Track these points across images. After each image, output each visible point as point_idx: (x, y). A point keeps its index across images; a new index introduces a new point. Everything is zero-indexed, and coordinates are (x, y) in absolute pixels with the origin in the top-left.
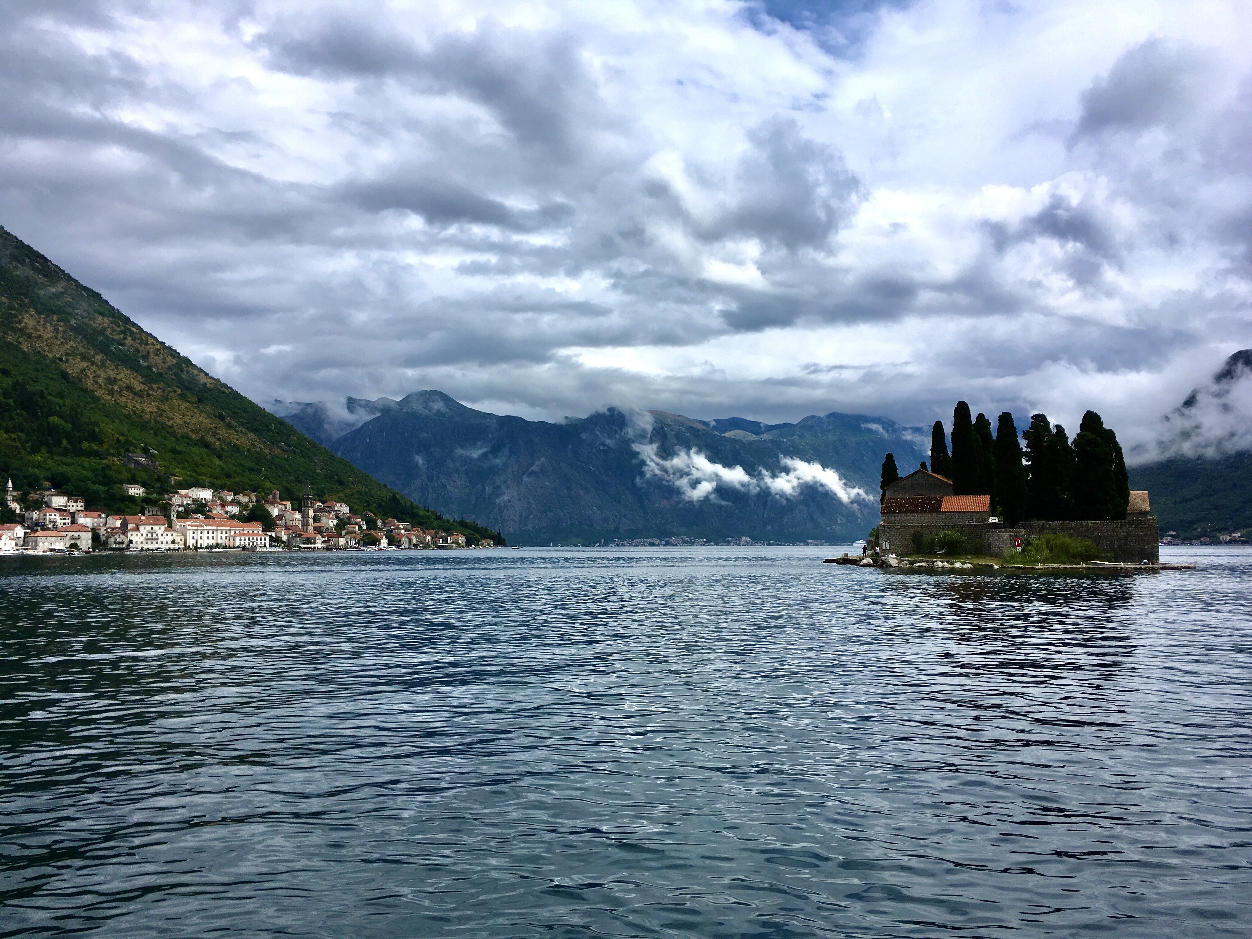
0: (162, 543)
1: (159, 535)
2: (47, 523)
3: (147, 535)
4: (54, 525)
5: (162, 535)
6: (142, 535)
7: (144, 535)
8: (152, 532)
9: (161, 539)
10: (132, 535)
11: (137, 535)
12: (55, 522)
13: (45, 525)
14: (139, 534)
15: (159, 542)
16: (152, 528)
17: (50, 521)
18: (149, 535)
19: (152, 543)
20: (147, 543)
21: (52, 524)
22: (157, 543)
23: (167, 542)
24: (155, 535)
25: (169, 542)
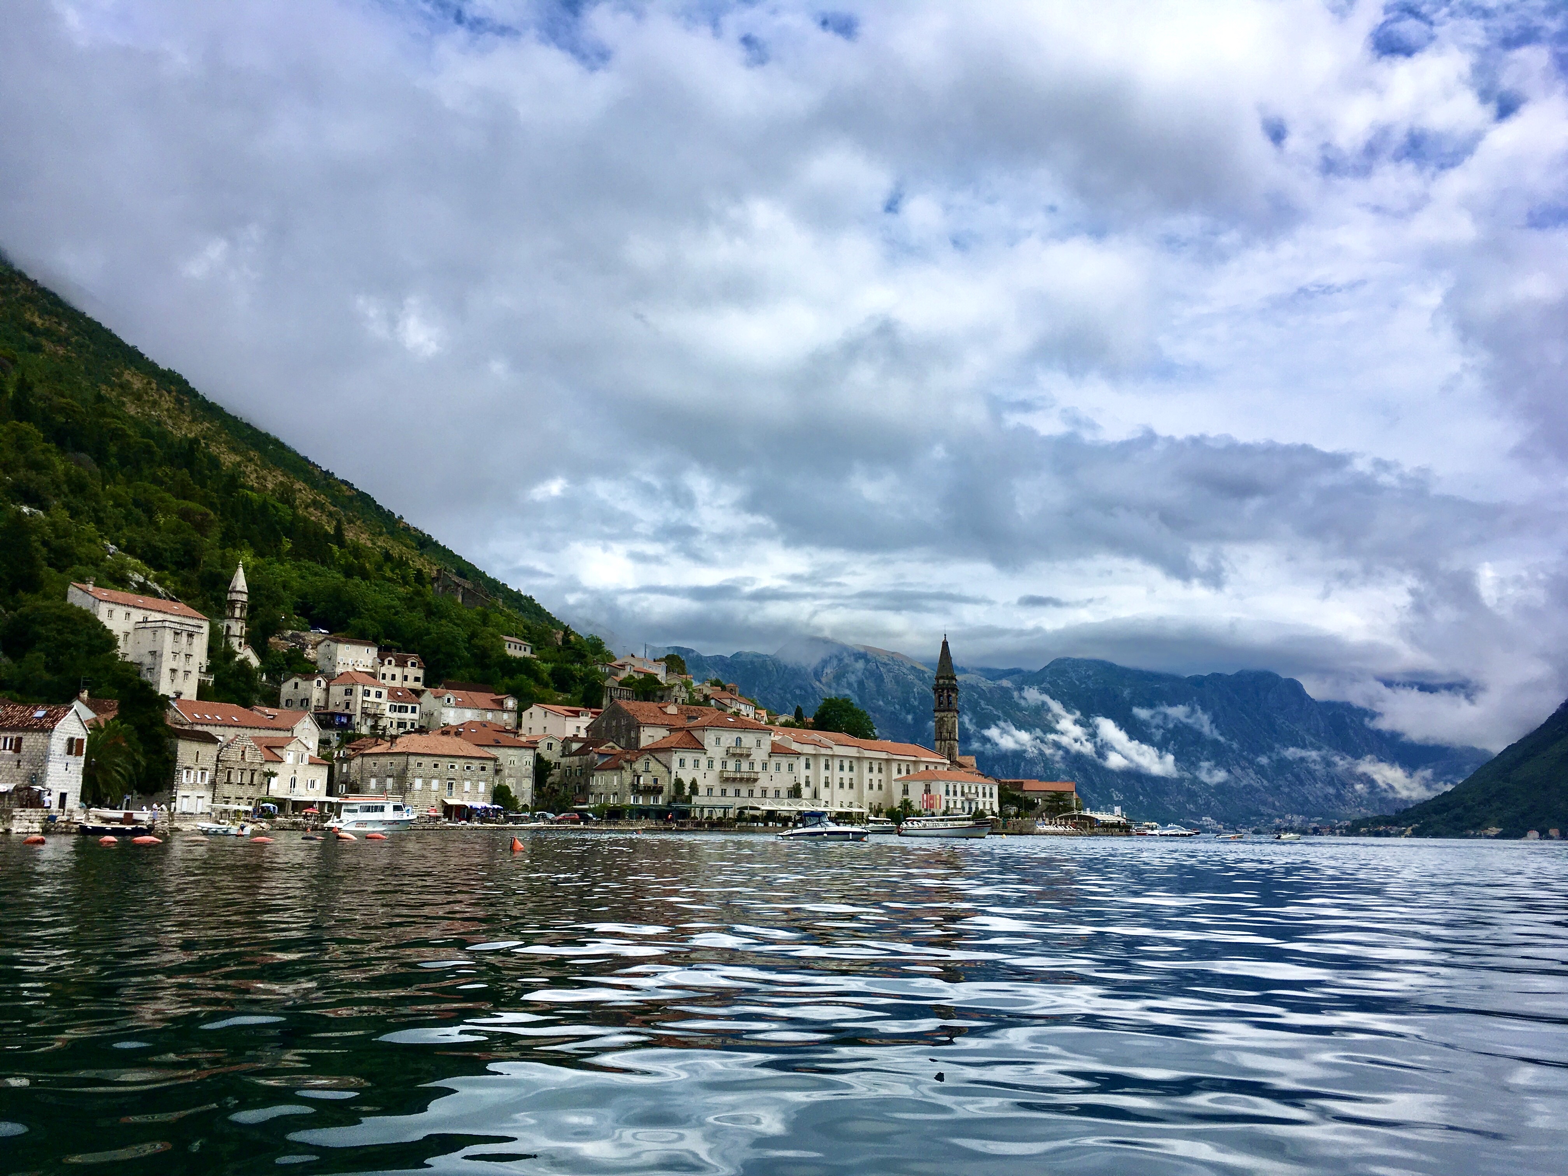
0: (764, 792)
1: (758, 767)
2: (357, 719)
3: (724, 764)
4: (374, 727)
5: (765, 766)
6: (710, 764)
7: (717, 766)
8: (739, 755)
9: (763, 781)
10: (682, 763)
11: (696, 763)
12: (377, 717)
13: (349, 725)
14: (703, 762)
15: (757, 793)
16: (739, 740)
17: (365, 713)
18: (731, 765)
19: (737, 793)
20: (724, 792)
21: (370, 722)
22: (751, 793)
23: (777, 793)
24: (745, 766)
25: (784, 793)
